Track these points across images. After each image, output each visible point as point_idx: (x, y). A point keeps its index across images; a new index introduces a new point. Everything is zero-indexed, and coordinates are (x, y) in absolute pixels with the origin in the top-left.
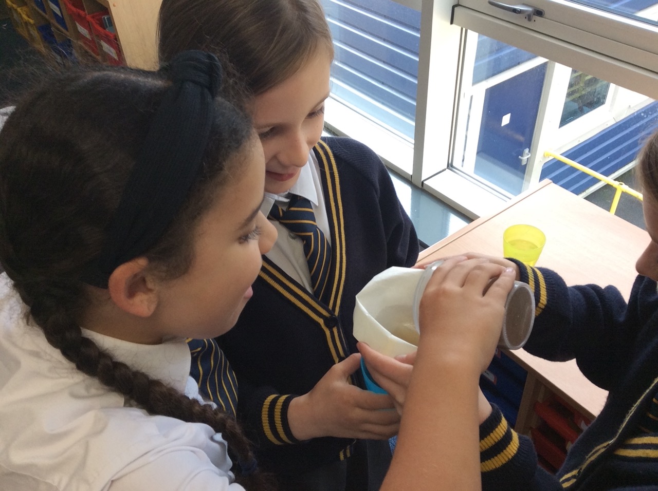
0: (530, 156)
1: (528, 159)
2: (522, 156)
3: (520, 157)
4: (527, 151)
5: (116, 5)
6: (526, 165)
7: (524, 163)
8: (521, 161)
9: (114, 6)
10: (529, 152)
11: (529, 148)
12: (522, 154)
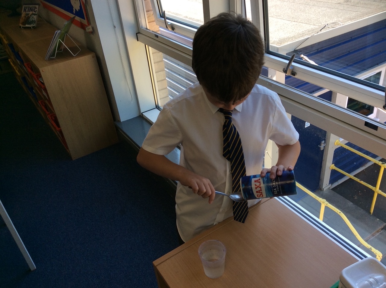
0: (325, 145)
1: (324, 146)
2: (320, 146)
3: (319, 146)
4: (323, 142)
5: (44, 71)
6: (323, 150)
7: (322, 149)
8: (320, 148)
9: (43, 71)
10: (325, 142)
11: (325, 140)
12: (320, 144)
